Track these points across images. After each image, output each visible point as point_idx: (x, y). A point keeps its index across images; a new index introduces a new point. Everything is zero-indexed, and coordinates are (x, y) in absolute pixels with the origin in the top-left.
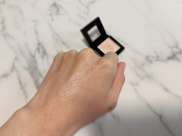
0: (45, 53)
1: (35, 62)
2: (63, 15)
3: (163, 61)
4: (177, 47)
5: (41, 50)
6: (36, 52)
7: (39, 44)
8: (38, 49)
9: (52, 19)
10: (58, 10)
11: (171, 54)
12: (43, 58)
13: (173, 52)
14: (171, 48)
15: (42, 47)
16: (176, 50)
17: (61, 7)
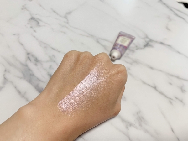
0: (37, 60)
1: (30, 70)
2: (44, 26)
3: (141, 49)
4: (147, 37)
5: (32, 59)
6: (26, 61)
7: (28, 54)
8: (29, 58)
9: (35, 31)
10: (38, 23)
11: (145, 44)
12: (36, 65)
13: (146, 41)
14: (144, 39)
15: (32, 55)
16: (147, 40)
17: (40, 20)
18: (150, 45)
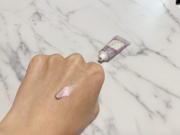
0: (27, 50)
1: (18, 57)
2: (45, 21)
3: (134, 55)
5: (24, 48)
6: (18, 49)
7: (22, 43)
8: (21, 47)
9: (35, 24)
10: (41, 17)
11: (140, 51)
12: (25, 54)
13: (140, 49)
14: (139, 46)
15: (25, 45)
16: (143, 47)
17: (43, 15)
18: (144, 53)
